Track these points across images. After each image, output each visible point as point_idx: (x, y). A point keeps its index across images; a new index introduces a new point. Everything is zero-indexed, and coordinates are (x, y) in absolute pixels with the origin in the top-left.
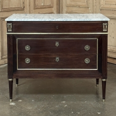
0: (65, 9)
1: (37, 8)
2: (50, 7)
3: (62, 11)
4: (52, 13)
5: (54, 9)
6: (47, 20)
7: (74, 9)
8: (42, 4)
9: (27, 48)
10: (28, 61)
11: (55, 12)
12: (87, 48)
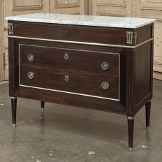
0: (95, 9)
1: (59, 8)
2: (76, 6)
3: (92, 11)
4: (79, 14)
5: (81, 9)
6: (53, 21)
7: (108, 9)
8: (66, 3)
9: (31, 58)
10: (31, 75)
11: (82, 12)
12: (105, 66)
